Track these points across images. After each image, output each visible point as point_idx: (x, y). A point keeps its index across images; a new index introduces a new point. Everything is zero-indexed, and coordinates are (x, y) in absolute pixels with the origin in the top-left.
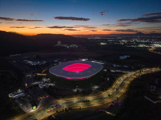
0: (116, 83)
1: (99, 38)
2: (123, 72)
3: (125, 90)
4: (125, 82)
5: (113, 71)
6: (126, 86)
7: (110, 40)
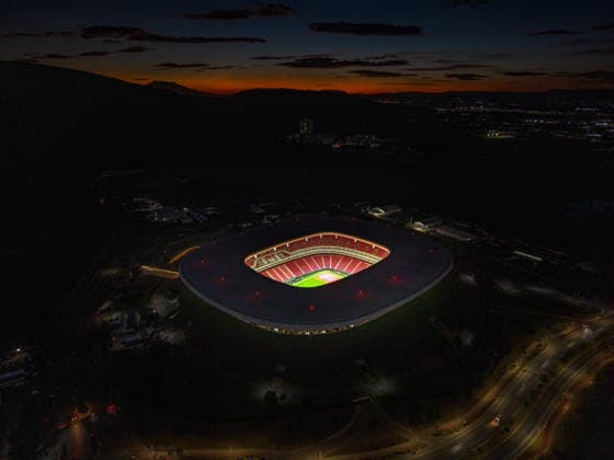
0: (510, 372)
1: (487, 110)
2: (569, 299)
3: (551, 439)
4: (564, 369)
5: (507, 287)
6: (567, 408)
7: (539, 117)
